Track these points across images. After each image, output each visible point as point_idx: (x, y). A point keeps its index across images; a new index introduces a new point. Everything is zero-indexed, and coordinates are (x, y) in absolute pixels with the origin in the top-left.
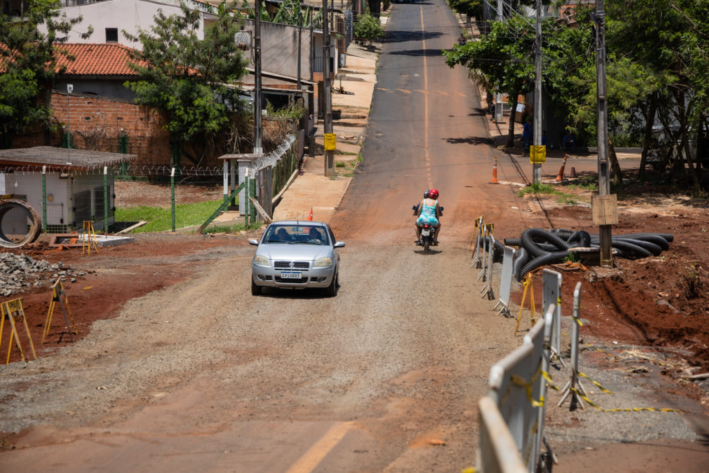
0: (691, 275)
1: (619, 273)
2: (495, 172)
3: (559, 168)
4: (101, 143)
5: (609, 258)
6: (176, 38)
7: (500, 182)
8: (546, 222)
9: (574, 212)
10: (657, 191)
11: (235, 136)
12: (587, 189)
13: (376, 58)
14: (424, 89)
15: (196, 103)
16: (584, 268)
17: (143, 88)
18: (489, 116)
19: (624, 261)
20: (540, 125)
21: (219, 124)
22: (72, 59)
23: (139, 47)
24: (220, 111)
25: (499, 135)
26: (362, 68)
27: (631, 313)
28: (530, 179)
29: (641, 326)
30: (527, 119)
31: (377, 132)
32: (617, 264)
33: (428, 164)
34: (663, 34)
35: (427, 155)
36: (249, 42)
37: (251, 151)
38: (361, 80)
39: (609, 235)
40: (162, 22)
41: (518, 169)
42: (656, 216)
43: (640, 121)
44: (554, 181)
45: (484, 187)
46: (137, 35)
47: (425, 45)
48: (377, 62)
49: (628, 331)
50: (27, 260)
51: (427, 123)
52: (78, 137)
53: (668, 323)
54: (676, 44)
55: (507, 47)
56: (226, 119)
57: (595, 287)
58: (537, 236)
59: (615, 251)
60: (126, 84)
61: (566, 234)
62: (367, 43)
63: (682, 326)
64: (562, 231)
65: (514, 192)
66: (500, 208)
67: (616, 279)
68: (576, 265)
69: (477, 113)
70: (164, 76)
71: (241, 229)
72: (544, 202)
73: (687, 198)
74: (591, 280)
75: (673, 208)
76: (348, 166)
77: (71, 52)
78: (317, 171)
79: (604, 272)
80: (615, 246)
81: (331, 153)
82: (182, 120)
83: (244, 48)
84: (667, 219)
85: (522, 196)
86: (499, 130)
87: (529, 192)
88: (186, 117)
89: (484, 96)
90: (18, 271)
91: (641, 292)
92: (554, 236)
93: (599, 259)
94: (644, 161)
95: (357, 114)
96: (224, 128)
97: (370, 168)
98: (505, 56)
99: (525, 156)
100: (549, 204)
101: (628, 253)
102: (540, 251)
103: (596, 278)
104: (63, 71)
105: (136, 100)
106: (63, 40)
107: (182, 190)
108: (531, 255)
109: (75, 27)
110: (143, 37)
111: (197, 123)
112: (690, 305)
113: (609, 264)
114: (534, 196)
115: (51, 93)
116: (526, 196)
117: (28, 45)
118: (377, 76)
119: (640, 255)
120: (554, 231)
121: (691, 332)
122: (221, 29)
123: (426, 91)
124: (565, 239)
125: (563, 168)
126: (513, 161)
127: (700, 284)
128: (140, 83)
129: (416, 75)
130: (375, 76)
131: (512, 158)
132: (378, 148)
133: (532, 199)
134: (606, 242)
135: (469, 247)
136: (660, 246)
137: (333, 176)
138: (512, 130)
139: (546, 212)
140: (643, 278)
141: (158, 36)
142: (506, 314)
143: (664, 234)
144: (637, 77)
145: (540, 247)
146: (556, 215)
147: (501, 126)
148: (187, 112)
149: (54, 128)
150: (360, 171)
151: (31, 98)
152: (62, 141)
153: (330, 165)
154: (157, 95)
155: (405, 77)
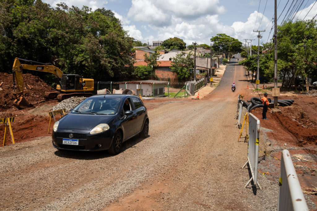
0: (302, 112)
1: (280, 110)
2: (248, 86)
4: (165, 80)
5: (277, 106)
7: (249, 88)
8: (259, 97)
10: (286, 91)
11: (191, 77)
13: (226, 66)
15: (183, 71)
17: (173, 68)
18: (248, 76)
19: (281, 107)
21: (188, 76)
22: (160, 63)
26: (223, 67)
27: (287, 126)
28: (256, 88)
29: (295, 135)
30: (256, 76)
31: (224, 79)
32: (279, 108)
34: (289, 53)
38: (222, 69)
39: (277, 100)
41: (253, 86)
42: (287, 96)
43: (282, 74)
44: (262, 88)
45: (245, 89)
47: (236, 64)
49: (290, 137)
51: (235, 77)
52: (160, 78)
54: (292, 56)
55: (252, 61)
57: (273, 115)
58: (256, 99)
62: (225, 64)
65: (252, 91)
66: (248, 94)
67: (279, 112)
69: (246, 76)
70: (177, 66)
74: (271, 112)
76: (216, 85)
78: (209, 86)
79: (275, 110)
80: (279, 103)
81: (212, 82)
82: (180, 75)
84: (290, 97)
87: (255, 90)
89: (247, 72)
93: (274, 106)
94: (283, 85)
95: (220, 75)
97: (221, 86)
98: (251, 63)
99: (255, 83)
100: (260, 93)
101: (282, 105)
102: (256, 104)
103: (273, 112)
104: (158, 65)
105: (171, 71)
106: (158, 59)
108: (253, 105)
109: (160, 57)
111: (183, 76)
112: (302, 120)
113: (277, 108)
117: (152, 60)
119: (285, 105)
123: (235, 72)
125: (264, 86)
126: (253, 84)
129: (234, 69)
130: (225, 69)
132: (223, 82)
133: (256, 92)
134: (276, 101)
136: (291, 103)
137: (212, 87)
138: (252, 79)
139: (259, 95)
140: (287, 112)
141: (176, 58)
143: (291, 100)
144: (282, 63)
145: (256, 102)
146: (262, 95)
147: (250, 78)
148: (181, 73)
149: (155, 77)
150: (218, 86)
151: (152, 71)
152: (157, 79)
153: (211, 84)
154: (176, 70)
155: (231, 69)
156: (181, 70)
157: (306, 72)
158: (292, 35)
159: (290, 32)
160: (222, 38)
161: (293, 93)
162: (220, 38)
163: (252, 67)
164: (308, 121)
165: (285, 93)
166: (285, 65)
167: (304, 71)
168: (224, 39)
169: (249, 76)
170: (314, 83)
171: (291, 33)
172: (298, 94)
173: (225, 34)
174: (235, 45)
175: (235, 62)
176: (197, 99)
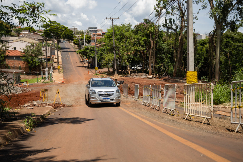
6: (29, 49)
7: (89, 73)
11: (41, 67)
12: (104, 74)
17: (24, 58)
21: (38, 64)
22: (9, 53)
23: (23, 51)
24: (38, 62)
28: (95, 73)
31: (64, 65)
33: (75, 71)
35: (75, 69)
37: (46, 69)
40: (27, 46)
41: (91, 71)
44: (98, 73)
45: (87, 74)
47: (68, 50)
48: (61, 53)
50: (20, 87)
51: (73, 64)
52: (11, 67)
55: (87, 51)
56: (39, 63)
60: (21, 57)
69: (81, 62)
70: (28, 56)
71: (50, 82)
73: (121, 75)
76: (61, 71)
77: (9, 52)
78: (56, 72)
81: (59, 69)
83: (44, 51)
84: (120, 79)
85: (94, 76)
86: (85, 65)
88: (32, 63)
89: (82, 59)
97: (65, 72)
105: (22, 60)
106: (8, 49)
109: (10, 47)
110: (23, 49)
111: (34, 64)
115: (6, 59)
118: (62, 56)
119: (120, 84)
122: (38, 47)
125: (100, 71)
129: (68, 55)
131: (89, 70)
132: (65, 68)
136: (122, 83)
137: (59, 73)
138: (88, 65)
141: (26, 49)
143: (122, 81)
148: (32, 62)
149: (6, 66)
150: (64, 72)
151: (2, 60)
152: (8, 67)
153: (59, 71)
154: (26, 59)
155: (66, 56)
156: (32, 60)
157: (128, 61)
158: (117, 36)
159: (116, 34)
160: (53, 26)
161: (121, 76)
162: (51, 25)
167: (127, 61)
168: (55, 26)
169: (84, 62)
170: (132, 68)
172: (124, 77)
173: (55, 22)
174: (67, 33)
175: (66, 48)
176: (63, 83)
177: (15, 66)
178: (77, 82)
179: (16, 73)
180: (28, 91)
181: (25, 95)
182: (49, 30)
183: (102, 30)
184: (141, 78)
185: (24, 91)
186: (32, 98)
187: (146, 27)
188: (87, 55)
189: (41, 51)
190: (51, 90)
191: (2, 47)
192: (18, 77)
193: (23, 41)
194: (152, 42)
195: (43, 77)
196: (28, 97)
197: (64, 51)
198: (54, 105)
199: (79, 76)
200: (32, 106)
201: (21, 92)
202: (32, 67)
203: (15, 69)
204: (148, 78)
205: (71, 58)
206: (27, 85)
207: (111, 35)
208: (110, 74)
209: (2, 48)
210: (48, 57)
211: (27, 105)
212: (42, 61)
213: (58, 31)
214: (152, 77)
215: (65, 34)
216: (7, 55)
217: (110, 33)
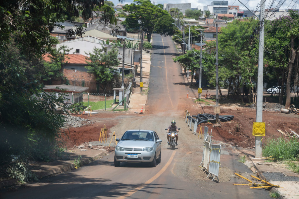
0: (237, 126)
1: (220, 125)
2: (188, 95)
3: (206, 93)
4: (77, 83)
6: (99, 54)
7: (189, 98)
8: (202, 110)
9: (210, 108)
10: (232, 102)
11: (115, 83)
12: (213, 100)
13: (150, 55)
14: (165, 66)
15: (105, 73)
16: (212, 124)
19: (222, 122)
20: (201, 83)
21: (111, 79)
22: (69, 59)
23: (89, 56)
24: (111, 75)
25: (188, 82)
26: (146, 59)
27: (222, 135)
28: (198, 97)
29: (224, 138)
31: (153, 80)
33: (168, 91)
34: (233, 61)
35: (168, 88)
36: (121, 57)
37: (121, 87)
38: (146, 63)
39: (218, 116)
40: (96, 50)
41: (194, 93)
42: (231, 110)
45: (185, 99)
46: (88, 53)
47: (164, 51)
48: (150, 56)
49: (221, 139)
50: (80, 118)
51: (167, 78)
52: (71, 81)
53: (230, 137)
54: (237, 64)
55: (191, 58)
56: (113, 77)
57: (214, 129)
58: (201, 116)
59: (219, 120)
61: (208, 115)
62: (147, 50)
63: (232, 138)
64: (207, 114)
65: (193, 101)
66: (190, 106)
67: (219, 127)
68: (210, 123)
69: (181, 75)
70: (96, 65)
71: (123, 110)
72: (202, 104)
73: (239, 104)
74: (214, 127)
75: (236, 107)
76: (146, 91)
77: (69, 57)
78: (137, 92)
79: (217, 125)
81: (141, 88)
82: (100, 78)
83: (120, 59)
84: (234, 110)
85: (195, 102)
86: (188, 80)
87: (197, 101)
88: (102, 77)
89: (183, 70)
90: (78, 121)
91: (225, 130)
92: (204, 115)
93: (216, 122)
94: (229, 93)
95: (146, 74)
96: (112, 80)
97: (152, 92)
98: (191, 61)
99: (196, 89)
100: (203, 105)
101: (223, 120)
103: (215, 126)
105: (88, 72)
106: (67, 54)
107: (100, 97)
108: (199, 120)
109: (71, 51)
110: (90, 54)
111: (105, 78)
112: (237, 133)
113: (218, 123)
114: (199, 102)
115: (63, 69)
116: (197, 102)
118: (151, 62)
119: (225, 121)
120: (205, 114)
121: (234, 139)
122: (112, 52)
124: (207, 116)
126: (193, 91)
127: (239, 129)
128: (89, 67)
129: (163, 62)
130: (150, 62)
131: (192, 90)
132: (153, 85)
133: (198, 103)
134: (217, 118)
135: (183, 117)
136: (231, 119)
137: (142, 94)
138: (192, 80)
139: (202, 108)
140: (226, 127)
141: (95, 54)
142: (195, 135)
143: (232, 116)
144: (227, 72)
145: (201, 118)
146: (205, 108)
147: (189, 79)
148: (102, 75)
149: (64, 79)
150: (149, 93)
151: (59, 70)
152: (66, 82)
153: (141, 91)
154: (94, 70)
155: (159, 62)
156: (102, 72)
158: (237, 40)
159: (235, 36)
160: (142, 9)
163: (191, 67)
164: (241, 134)
165: (229, 105)
166: (230, 74)
169: (186, 75)
171: (237, 37)
172: (243, 107)
174: (163, 23)
175: (163, 46)
176: (141, 113)
177: (76, 79)
178: (163, 113)
179: (76, 93)
180: (89, 124)
181: (84, 131)
182: (135, 15)
183: (238, 7)
184: (270, 111)
185: (85, 124)
186: (92, 136)
187: (290, 24)
188: (191, 65)
189: (116, 58)
190: (120, 124)
191: (59, 50)
192: (79, 99)
193: (90, 37)
194: (294, 51)
195: (115, 100)
196: (88, 135)
197: (157, 52)
198: (108, 148)
199: (171, 102)
200: (86, 147)
201: (81, 125)
202: (101, 82)
203: (76, 85)
204: (282, 112)
205: (166, 67)
206: (90, 114)
207: (226, 38)
208: (222, 100)
209: (60, 52)
210: (125, 66)
211: (81, 147)
212: (116, 73)
213: (150, 18)
214: (289, 111)
215: (161, 24)
216: (65, 62)
217: (225, 34)
